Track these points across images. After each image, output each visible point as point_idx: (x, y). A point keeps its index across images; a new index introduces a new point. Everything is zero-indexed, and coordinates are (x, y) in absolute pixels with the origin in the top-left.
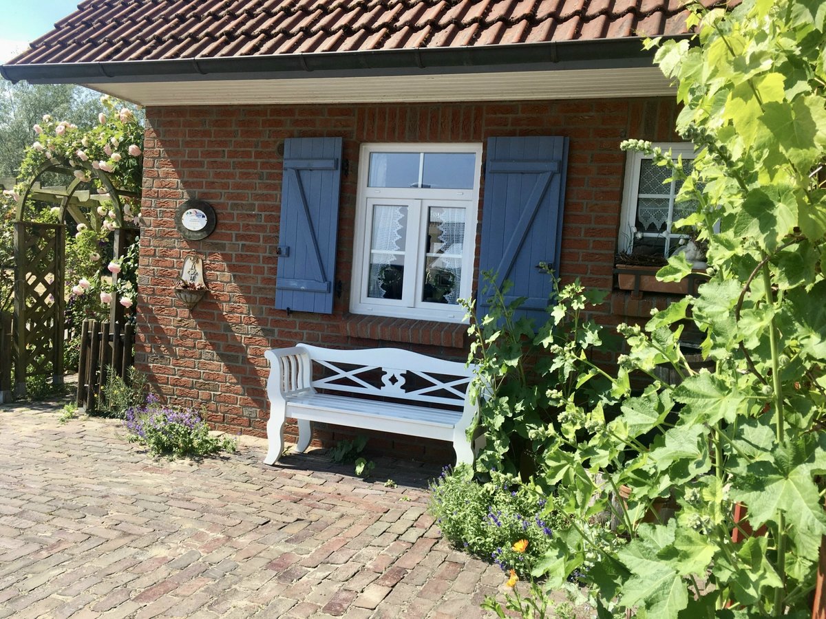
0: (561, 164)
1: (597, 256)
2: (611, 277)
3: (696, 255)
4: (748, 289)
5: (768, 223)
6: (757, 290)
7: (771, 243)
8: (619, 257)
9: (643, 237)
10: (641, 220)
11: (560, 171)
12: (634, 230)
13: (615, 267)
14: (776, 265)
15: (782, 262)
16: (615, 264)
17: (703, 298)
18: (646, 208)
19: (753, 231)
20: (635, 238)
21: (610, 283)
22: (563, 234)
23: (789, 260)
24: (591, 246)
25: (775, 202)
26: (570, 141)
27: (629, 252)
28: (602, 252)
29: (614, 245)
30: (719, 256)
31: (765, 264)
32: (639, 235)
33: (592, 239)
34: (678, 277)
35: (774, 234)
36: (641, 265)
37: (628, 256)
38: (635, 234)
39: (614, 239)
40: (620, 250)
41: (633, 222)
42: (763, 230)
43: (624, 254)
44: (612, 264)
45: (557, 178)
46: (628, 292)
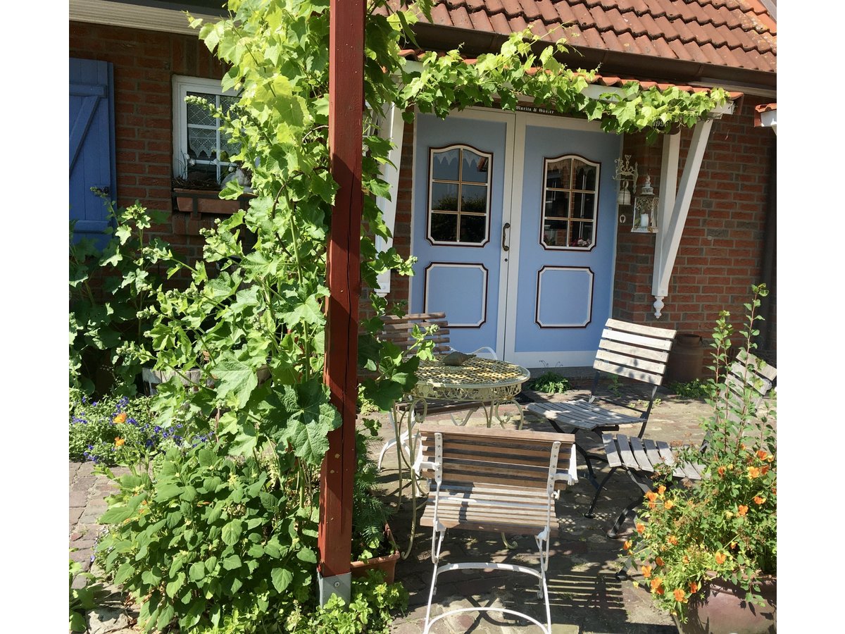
0: (107, 88)
1: (154, 181)
2: (170, 200)
3: (244, 181)
4: (277, 202)
5: (283, 164)
6: (283, 203)
7: (286, 176)
8: (175, 182)
9: (196, 164)
10: (192, 148)
11: (107, 96)
12: (187, 157)
13: (173, 191)
14: (291, 188)
15: (294, 186)
16: (173, 189)
17: (253, 208)
18: (195, 137)
19: (276, 169)
20: (189, 164)
21: (170, 204)
22: (117, 159)
23: (297, 185)
24: (147, 170)
25: (286, 153)
26: (114, 67)
27: (185, 177)
28: (160, 176)
29: (170, 171)
30: (259, 182)
31: (285, 187)
32: (192, 162)
33: (147, 164)
34: (236, 196)
35: (287, 170)
36: (198, 189)
37: (184, 180)
38: (188, 161)
39: (169, 165)
40: (176, 175)
41: (185, 150)
42: (281, 168)
43: (180, 179)
44: (170, 189)
45: (105, 103)
46: (187, 213)
